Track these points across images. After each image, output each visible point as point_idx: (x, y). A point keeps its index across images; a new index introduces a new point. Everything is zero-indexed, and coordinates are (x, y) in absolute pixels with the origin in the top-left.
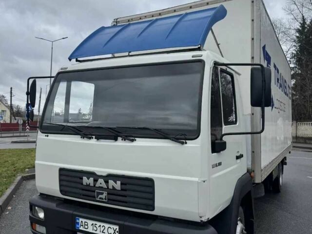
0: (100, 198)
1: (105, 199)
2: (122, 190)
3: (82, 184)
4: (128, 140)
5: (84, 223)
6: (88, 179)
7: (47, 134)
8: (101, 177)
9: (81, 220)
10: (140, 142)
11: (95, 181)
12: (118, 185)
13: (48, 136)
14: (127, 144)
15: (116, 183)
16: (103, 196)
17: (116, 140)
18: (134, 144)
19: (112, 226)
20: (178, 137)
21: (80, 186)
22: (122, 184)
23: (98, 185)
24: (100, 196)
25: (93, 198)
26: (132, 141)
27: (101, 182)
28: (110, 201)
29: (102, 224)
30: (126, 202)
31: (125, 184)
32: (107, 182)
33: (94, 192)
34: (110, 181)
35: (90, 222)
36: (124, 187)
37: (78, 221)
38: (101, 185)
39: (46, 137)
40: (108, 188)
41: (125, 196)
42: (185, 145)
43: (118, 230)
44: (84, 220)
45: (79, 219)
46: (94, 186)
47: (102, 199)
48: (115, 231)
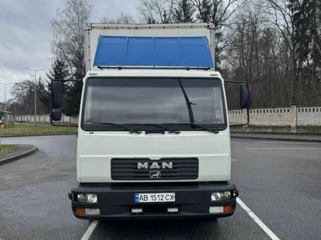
0: (154, 177)
1: (159, 177)
2: (173, 168)
3: (137, 168)
4: (174, 132)
5: (143, 196)
6: (143, 163)
7: (91, 132)
8: (155, 161)
9: (140, 195)
10: (184, 134)
11: (150, 164)
12: (170, 165)
13: (92, 133)
14: (173, 135)
15: (169, 164)
16: (157, 175)
17: (163, 133)
18: (179, 135)
19: (169, 194)
20: (213, 129)
21: (136, 170)
22: (173, 164)
23: (152, 167)
24: (154, 175)
25: (148, 178)
26: (177, 133)
27: (155, 165)
28: (162, 177)
29: (160, 194)
30: (176, 176)
31: (176, 164)
32: (160, 164)
33: (149, 173)
34: (163, 163)
35: (149, 195)
36: (175, 166)
37: (137, 196)
38: (155, 167)
39: (91, 134)
40: (161, 168)
41: (176, 172)
42: (218, 134)
43: (174, 196)
44: (143, 195)
45: (138, 195)
46: (149, 168)
47: (156, 177)
48: (172, 197)
